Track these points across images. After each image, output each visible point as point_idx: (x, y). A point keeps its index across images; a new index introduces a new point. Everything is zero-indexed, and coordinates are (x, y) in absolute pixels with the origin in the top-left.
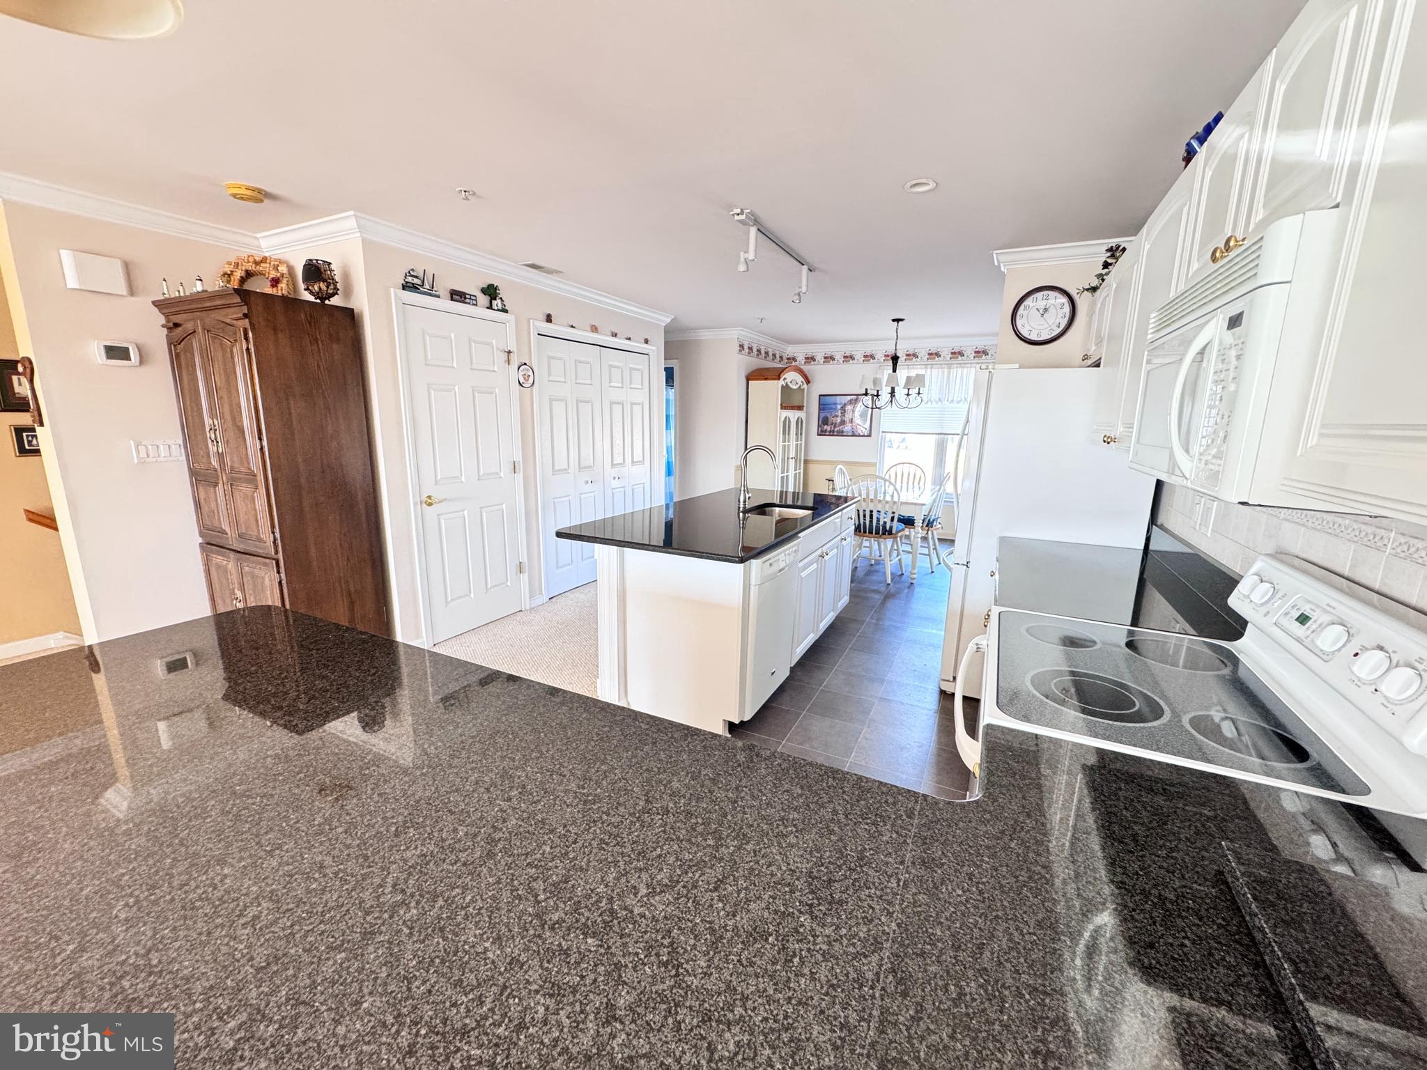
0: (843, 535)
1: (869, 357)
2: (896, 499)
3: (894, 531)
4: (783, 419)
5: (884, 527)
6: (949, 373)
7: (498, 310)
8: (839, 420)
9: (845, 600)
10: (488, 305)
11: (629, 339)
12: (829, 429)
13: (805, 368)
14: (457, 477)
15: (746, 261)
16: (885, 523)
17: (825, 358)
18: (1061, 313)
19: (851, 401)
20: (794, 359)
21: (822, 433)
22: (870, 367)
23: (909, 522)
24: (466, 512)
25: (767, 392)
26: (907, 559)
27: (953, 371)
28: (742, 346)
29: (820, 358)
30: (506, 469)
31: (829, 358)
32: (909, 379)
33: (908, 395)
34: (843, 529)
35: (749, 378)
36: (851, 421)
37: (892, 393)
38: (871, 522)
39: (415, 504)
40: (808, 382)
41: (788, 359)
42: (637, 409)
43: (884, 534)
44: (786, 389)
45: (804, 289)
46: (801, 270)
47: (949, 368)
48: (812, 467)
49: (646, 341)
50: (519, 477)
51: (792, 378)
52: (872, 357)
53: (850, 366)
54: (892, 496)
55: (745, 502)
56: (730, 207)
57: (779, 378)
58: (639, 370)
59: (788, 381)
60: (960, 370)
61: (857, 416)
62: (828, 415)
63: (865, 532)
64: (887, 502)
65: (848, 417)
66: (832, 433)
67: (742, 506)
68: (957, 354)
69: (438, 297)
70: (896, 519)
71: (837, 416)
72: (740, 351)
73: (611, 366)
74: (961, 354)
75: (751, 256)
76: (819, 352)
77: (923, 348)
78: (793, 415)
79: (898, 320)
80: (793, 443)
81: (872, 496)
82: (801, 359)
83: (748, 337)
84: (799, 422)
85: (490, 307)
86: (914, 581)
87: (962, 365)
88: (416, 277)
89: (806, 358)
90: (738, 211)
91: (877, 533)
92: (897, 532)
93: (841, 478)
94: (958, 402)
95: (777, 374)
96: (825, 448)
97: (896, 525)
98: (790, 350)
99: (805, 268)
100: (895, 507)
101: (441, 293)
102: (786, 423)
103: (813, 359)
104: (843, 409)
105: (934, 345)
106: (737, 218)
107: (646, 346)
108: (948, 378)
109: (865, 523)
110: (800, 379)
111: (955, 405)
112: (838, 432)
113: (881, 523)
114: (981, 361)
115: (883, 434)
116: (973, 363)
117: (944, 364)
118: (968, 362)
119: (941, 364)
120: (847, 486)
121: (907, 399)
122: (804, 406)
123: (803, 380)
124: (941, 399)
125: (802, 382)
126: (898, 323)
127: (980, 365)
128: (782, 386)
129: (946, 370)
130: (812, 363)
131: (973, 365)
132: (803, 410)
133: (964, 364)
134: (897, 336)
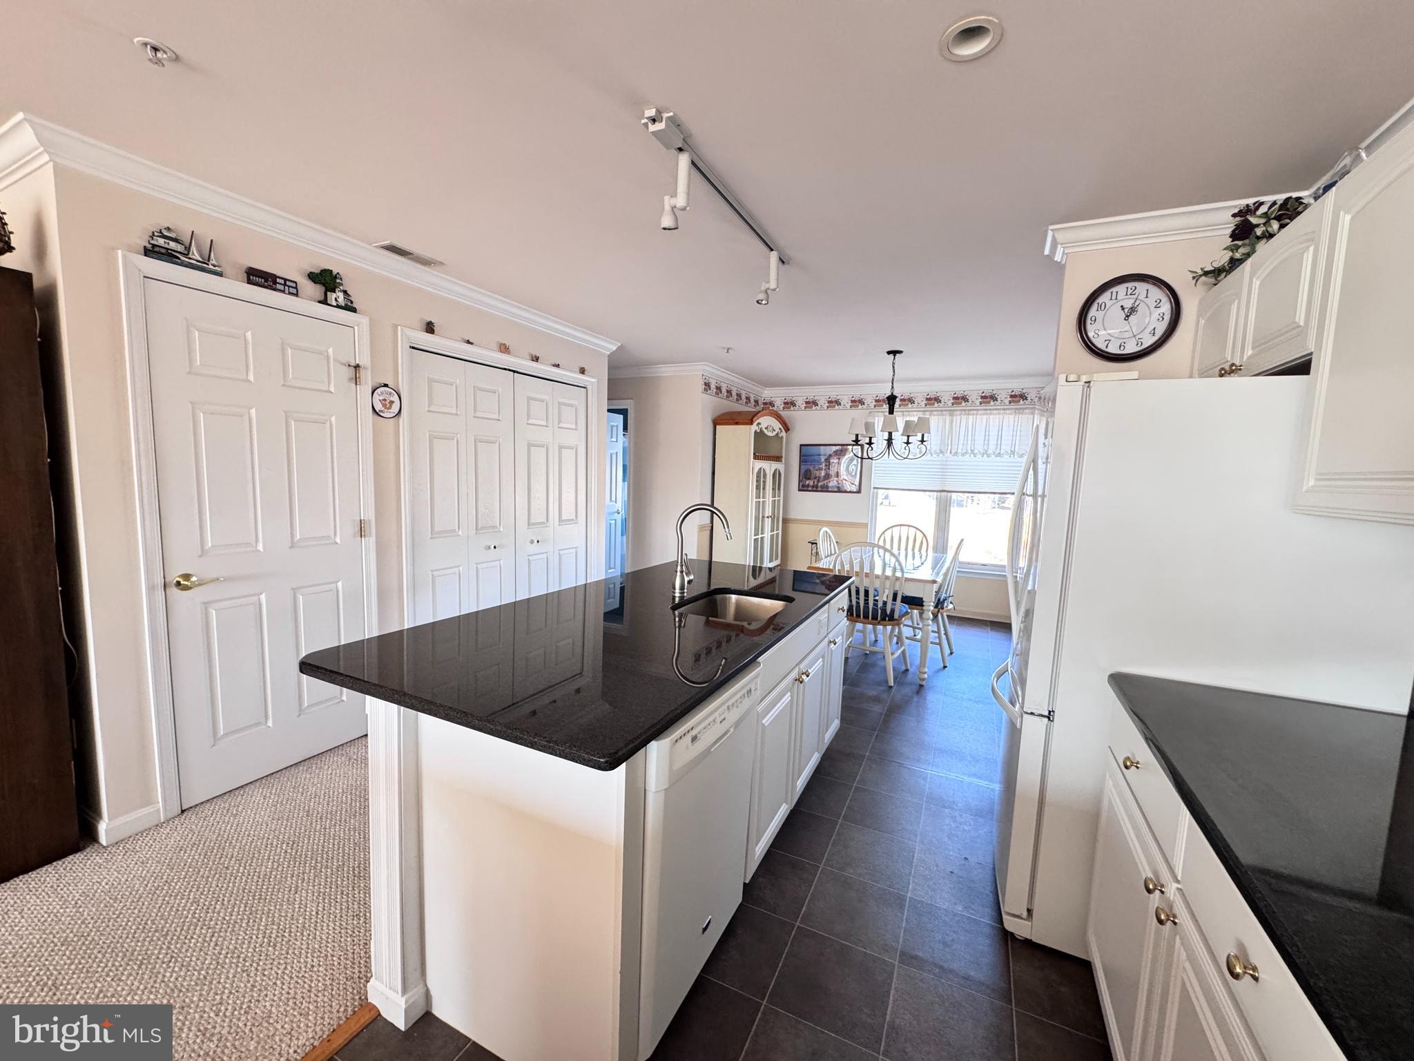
0: (831, 637)
1: (857, 402)
2: (899, 574)
3: (896, 616)
4: (756, 471)
5: (884, 610)
6: (952, 421)
7: (338, 306)
8: (823, 473)
9: (836, 724)
10: (322, 298)
11: (558, 366)
12: (811, 483)
13: (784, 414)
14: (248, 544)
15: (673, 208)
16: (885, 603)
17: (807, 403)
18: (1156, 314)
19: (836, 452)
20: (772, 404)
21: (803, 488)
22: (859, 413)
23: (915, 602)
24: (263, 597)
25: (739, 438)
26: (913, 650)
27: (957, 419)
28: (707, 385)
29: (800, 402)
30: (344, 534)
31: (811, 404)
32: (908, 424)
33: (908, 443)
34: (832, 625)
35: (717, 422)
36: (837, 475)
37: (890, 441)
38: (866, 601)
39: (151, 588)
40: (787, 429)
41: (765, 404)
42: (568, 455)
43: (883, 619)
44: (759, 436)
45: (773, 285)
46: (769, 259)
47: (951, 415)
48: (793, 528)
49: (582, 371)
50: (370, 542)
51: (767, 423)
52: (861, 402)
53: (836, 412)
54: (894, 570)
55: (682, 588)
56: (640, 104)
57: (751, 423)
58: (572, 406)
59: (763, 426)
60: (964, 417)
61: (845, 468)
62: (811, 468)
63: (858, 616)
64: (887, 578)
65: (832, 471)
66: (815, 489)
67: (677, 595)
68: (960, 399)
69: (220, 274)
70: (899, 598)
71: (821, 469)
72: (705, 390)
73: (529, 399)
74: (965, 399)
75: (681, 201)
76: (800, 395)
77: (919, 390)
78: (769, 467)
79: (894, 353)
80: (769, 499)
81: (867, 570)
82: (779, 404)
83: (717, 374)
84: (776, 475)
85: (324, 302)
86: (924, 683)
87: (968, 412)
88: (176, 240)
89: (785, 403)
90: (651, 112)
91: (875, 618)
92: (901, 617)
93: (827, 544)
94: (963, 455)
95: (749, 419)
96: (808, 505)
97: (900, 607)
98: (767, 394)
99: (774, 256)
100: (898, 584)
101: (227, 269)
102: (761, 475)
103: (793, 404)
104: (828, 460)
105: (933, 388)
106: (653, 128)
107: (581, 376)
108: (951, 427)
109: (858, 603)
110: (777, 425)
111: (960, 458)
112: (822, 487)
113: (880, 604)
114: (989, 408)
115: (875, 490)
116: (980, 410)
117: (946, 410)
118: (974, 408)
119: (942, 411)
120: (833, 552)
121: (907, 448)
122: (782, 457)
123: (781, 427)
124: (943, 451)
125: (780, 429)
126: (895, 356)
127: (988, 412)
128: (756, 432)
129: (948, 417)
130: (792, 408)
131: (980, 412)
132: (781, 461)
133: (969, 410)
134: (894, 372)
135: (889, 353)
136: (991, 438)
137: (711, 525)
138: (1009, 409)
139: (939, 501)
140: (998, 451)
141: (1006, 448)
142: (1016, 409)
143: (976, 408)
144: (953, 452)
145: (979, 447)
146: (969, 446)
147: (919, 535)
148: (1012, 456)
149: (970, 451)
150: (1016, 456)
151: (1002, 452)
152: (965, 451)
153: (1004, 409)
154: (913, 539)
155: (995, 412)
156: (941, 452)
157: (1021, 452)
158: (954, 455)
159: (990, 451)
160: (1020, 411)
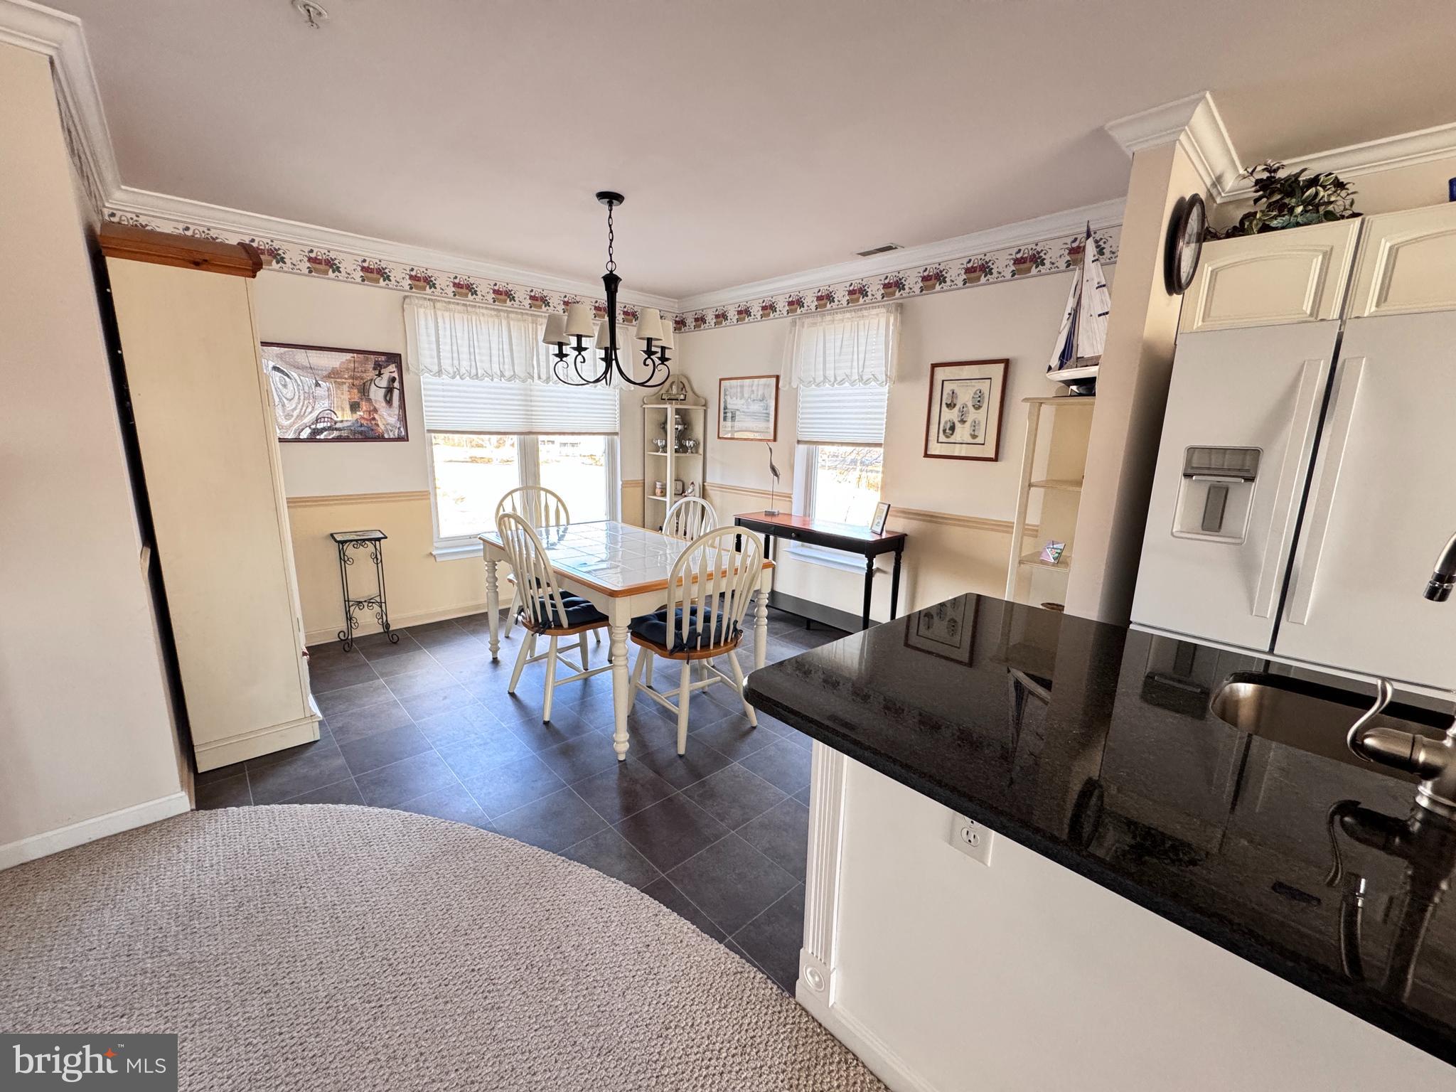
1: (375, 273)
19: (348, 363)
52: (383, 273)
79: (611, 198)
126: (610, 204)
135: (602, 195)
139: (517, 447)
144: (541, 376)
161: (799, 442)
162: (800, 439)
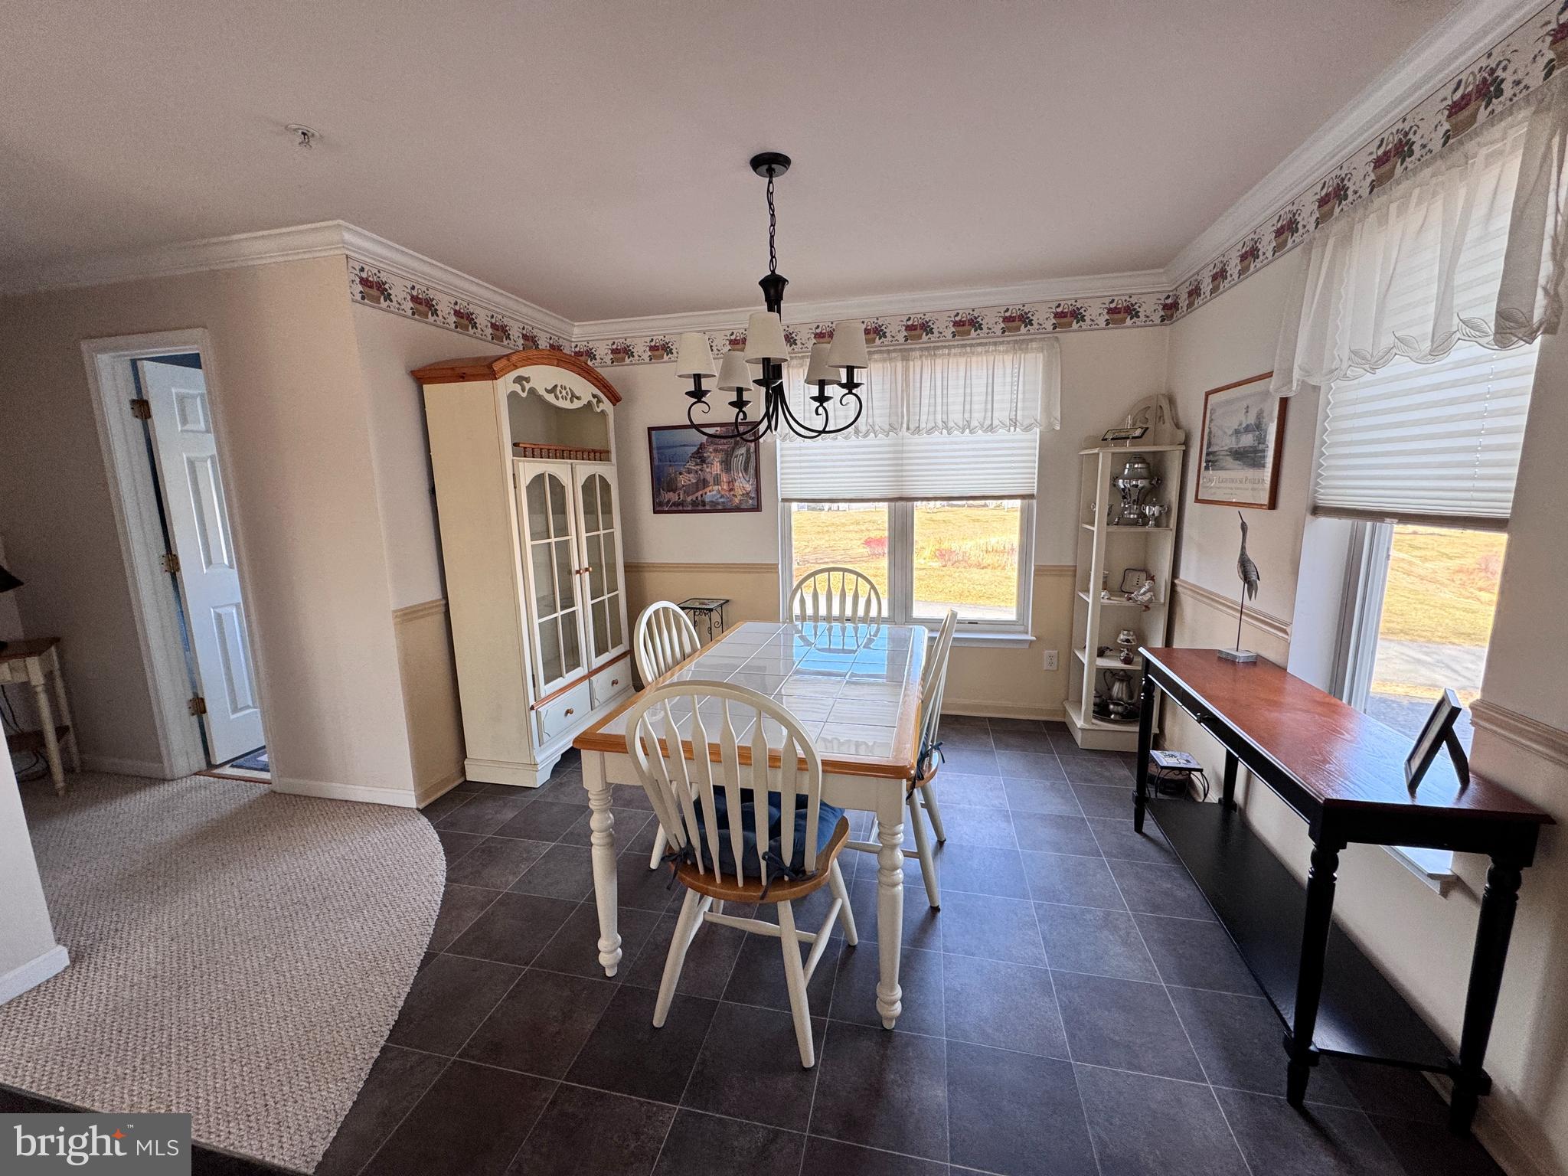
4: (528, 479)
6: (906, 370)
8: (693, 479)
12: (677, 498)
13: (607, 372)
17: (653, 348)
21: (659, 508)
27: (914, 366)
28: (373, 286)
29: (640, 349)
31: (660, 349)
33: (822, 398)
35: (422, 376)
36: (715, 479)
40: (615, 399)
43: (775, 881)
44: (527, 405)
47: (906, 359)
51: (549, 381)
59: (536, 386)
60: (927, 363)
62: (672, 470)
65: (709, 471)
66: (678, 508)
68: (918, 329)
71: (688, 472)
74: (926, 328)
76: (639, 332)
78: (572, 474)
79: (769, 163)
80: (579, 535)
82: (602, 351)
84: (595, 492)
87: (931, 351)
89: (614, 351)
94: (929, 432)
95: (486, 370)
96: (676, 537)
102: (544, 488)
103: (627, 352)
104: (700, 452)
108: (906, 381)
110: (587, 389)
111: (924, 438)
112: (694, 503)
114: (968, 342)
115: (787, 504)
116: (954, 347)
117: (895, 351)
118: (944, 344)
119: (889, 352)
120: (688, 649)
121: (821, 410)
122: (608, 452)
123: (597, 392)
124: (896, 426)
125: (594, 396)
126: (769, 171)
127: (968, 349)
128: (513, 396)
129: (899, 364)
130: (627, 361)
131: (953, 351)
132: (608, 459)
133: (935, 348)
134: (773, 215)
136: (975, 399)
137: (444, 602)
138: (1002, 343)
139: (893, 517)
140: (988, 422)
141: (1002, 414)
142: (1016, 342)
143: (947, 344)
144: (912, 426)
145: (956, 417)
146: (939, 417)
147: (864, 588)
148: (1012, 429)
149: (940, 424)
150: (1018, 429)
151: (996, 422)
152: (931, 425)
153: (995, 344)
154: (852, 592)
155: (979, 349)
156: (892, 428)
157: (1026, 422)
158: (913, 434)
159: (974, 423)
160: (1021, 346)
161: (1316, 510)
162: (1321, 503)
